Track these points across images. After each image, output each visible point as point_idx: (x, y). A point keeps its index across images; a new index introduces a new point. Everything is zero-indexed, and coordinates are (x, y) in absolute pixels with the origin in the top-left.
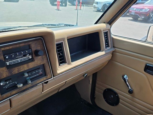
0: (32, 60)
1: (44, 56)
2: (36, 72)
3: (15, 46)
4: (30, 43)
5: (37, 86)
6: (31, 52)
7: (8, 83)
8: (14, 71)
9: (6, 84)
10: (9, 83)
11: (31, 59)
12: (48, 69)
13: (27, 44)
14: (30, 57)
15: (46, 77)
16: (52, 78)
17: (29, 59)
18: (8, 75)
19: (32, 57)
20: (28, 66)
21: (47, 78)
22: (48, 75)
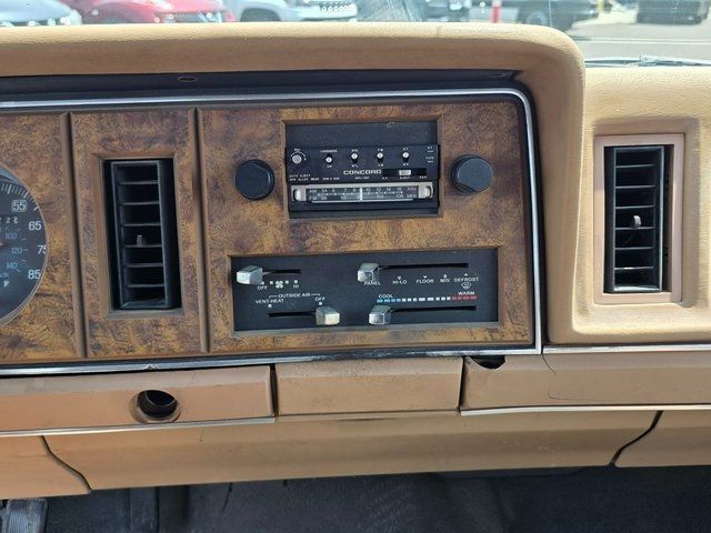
0: (431, 207)
1: (503, 205)
2: (437, 280)
3: (349, 113)
4: (439, 110)
5: (425, 356)
6: (431, 160)
7: (279, 284)
8: (319, 235)
10: (286, 289)
11: (427, 199)
12: (513, 286)
13: (414, 113)
14: (425, 191)
15: (492, 331)
16: (533, 346)
17: (417, 200)
18: (282, 246)
19: (436, 190)
20: (395, 234)
21: (497, 336)
22: (509, 325)
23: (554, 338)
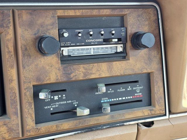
0: (123, 56)
1: (153, 53)
2: (126, 89)
3: (88, 13)
4: (126, 12)
5: (123, 125)
6: (123, 34)
7: (56, 98)
8: (77, 71)
9: (53, 101)
10: (60, 100)
11: (121, 53)
12: (158, 89)
13: (117, 12)
14: (120, 49)
15: (151, 110)
16: (165, 115)
17: (117, 53)
18: (59, 78)
19: (125, 48)
20: (110, 69)
21: (153, 112)
22: (157, 106)
23: (173, 111)
